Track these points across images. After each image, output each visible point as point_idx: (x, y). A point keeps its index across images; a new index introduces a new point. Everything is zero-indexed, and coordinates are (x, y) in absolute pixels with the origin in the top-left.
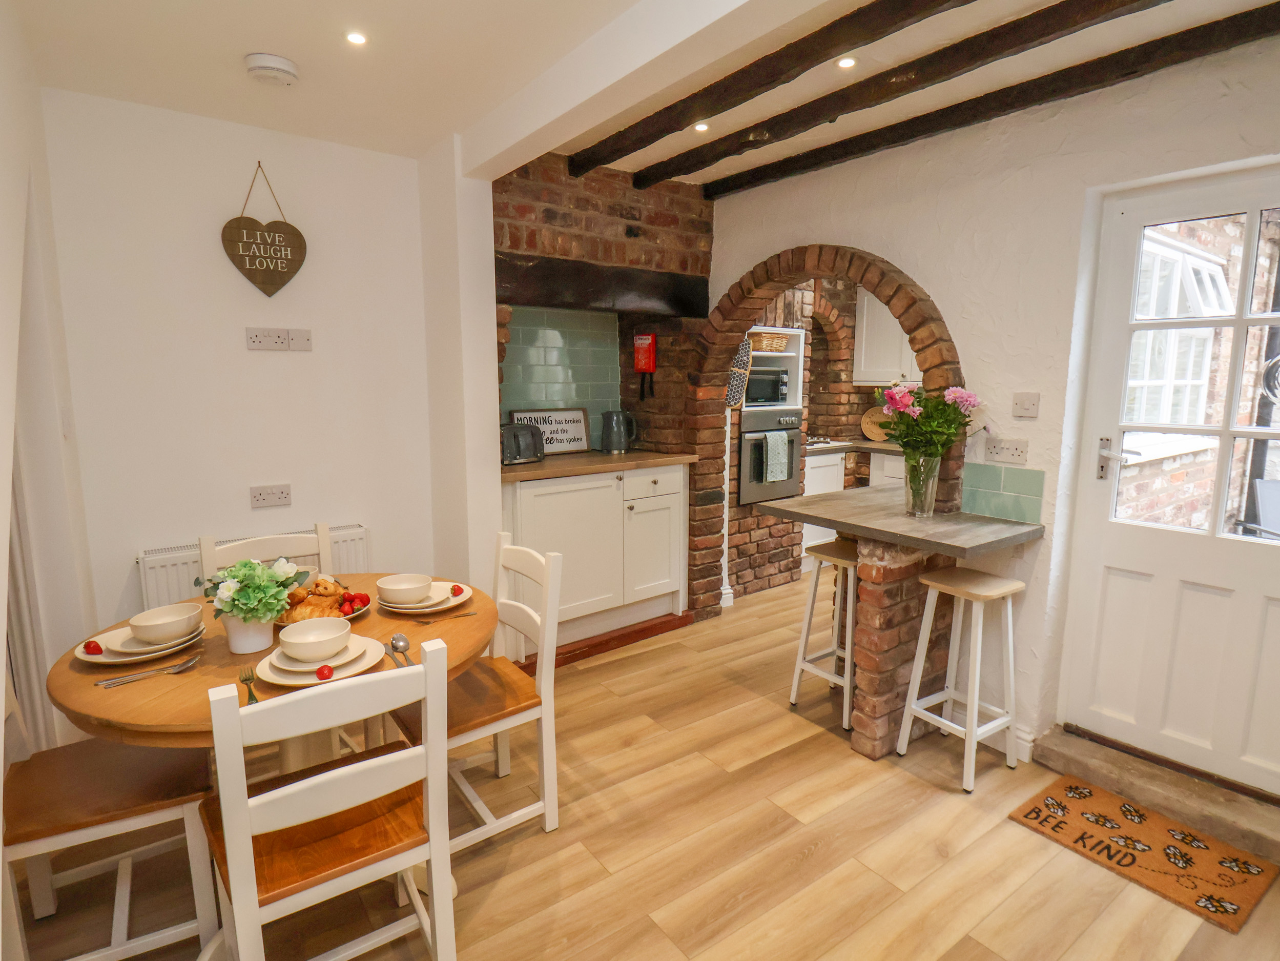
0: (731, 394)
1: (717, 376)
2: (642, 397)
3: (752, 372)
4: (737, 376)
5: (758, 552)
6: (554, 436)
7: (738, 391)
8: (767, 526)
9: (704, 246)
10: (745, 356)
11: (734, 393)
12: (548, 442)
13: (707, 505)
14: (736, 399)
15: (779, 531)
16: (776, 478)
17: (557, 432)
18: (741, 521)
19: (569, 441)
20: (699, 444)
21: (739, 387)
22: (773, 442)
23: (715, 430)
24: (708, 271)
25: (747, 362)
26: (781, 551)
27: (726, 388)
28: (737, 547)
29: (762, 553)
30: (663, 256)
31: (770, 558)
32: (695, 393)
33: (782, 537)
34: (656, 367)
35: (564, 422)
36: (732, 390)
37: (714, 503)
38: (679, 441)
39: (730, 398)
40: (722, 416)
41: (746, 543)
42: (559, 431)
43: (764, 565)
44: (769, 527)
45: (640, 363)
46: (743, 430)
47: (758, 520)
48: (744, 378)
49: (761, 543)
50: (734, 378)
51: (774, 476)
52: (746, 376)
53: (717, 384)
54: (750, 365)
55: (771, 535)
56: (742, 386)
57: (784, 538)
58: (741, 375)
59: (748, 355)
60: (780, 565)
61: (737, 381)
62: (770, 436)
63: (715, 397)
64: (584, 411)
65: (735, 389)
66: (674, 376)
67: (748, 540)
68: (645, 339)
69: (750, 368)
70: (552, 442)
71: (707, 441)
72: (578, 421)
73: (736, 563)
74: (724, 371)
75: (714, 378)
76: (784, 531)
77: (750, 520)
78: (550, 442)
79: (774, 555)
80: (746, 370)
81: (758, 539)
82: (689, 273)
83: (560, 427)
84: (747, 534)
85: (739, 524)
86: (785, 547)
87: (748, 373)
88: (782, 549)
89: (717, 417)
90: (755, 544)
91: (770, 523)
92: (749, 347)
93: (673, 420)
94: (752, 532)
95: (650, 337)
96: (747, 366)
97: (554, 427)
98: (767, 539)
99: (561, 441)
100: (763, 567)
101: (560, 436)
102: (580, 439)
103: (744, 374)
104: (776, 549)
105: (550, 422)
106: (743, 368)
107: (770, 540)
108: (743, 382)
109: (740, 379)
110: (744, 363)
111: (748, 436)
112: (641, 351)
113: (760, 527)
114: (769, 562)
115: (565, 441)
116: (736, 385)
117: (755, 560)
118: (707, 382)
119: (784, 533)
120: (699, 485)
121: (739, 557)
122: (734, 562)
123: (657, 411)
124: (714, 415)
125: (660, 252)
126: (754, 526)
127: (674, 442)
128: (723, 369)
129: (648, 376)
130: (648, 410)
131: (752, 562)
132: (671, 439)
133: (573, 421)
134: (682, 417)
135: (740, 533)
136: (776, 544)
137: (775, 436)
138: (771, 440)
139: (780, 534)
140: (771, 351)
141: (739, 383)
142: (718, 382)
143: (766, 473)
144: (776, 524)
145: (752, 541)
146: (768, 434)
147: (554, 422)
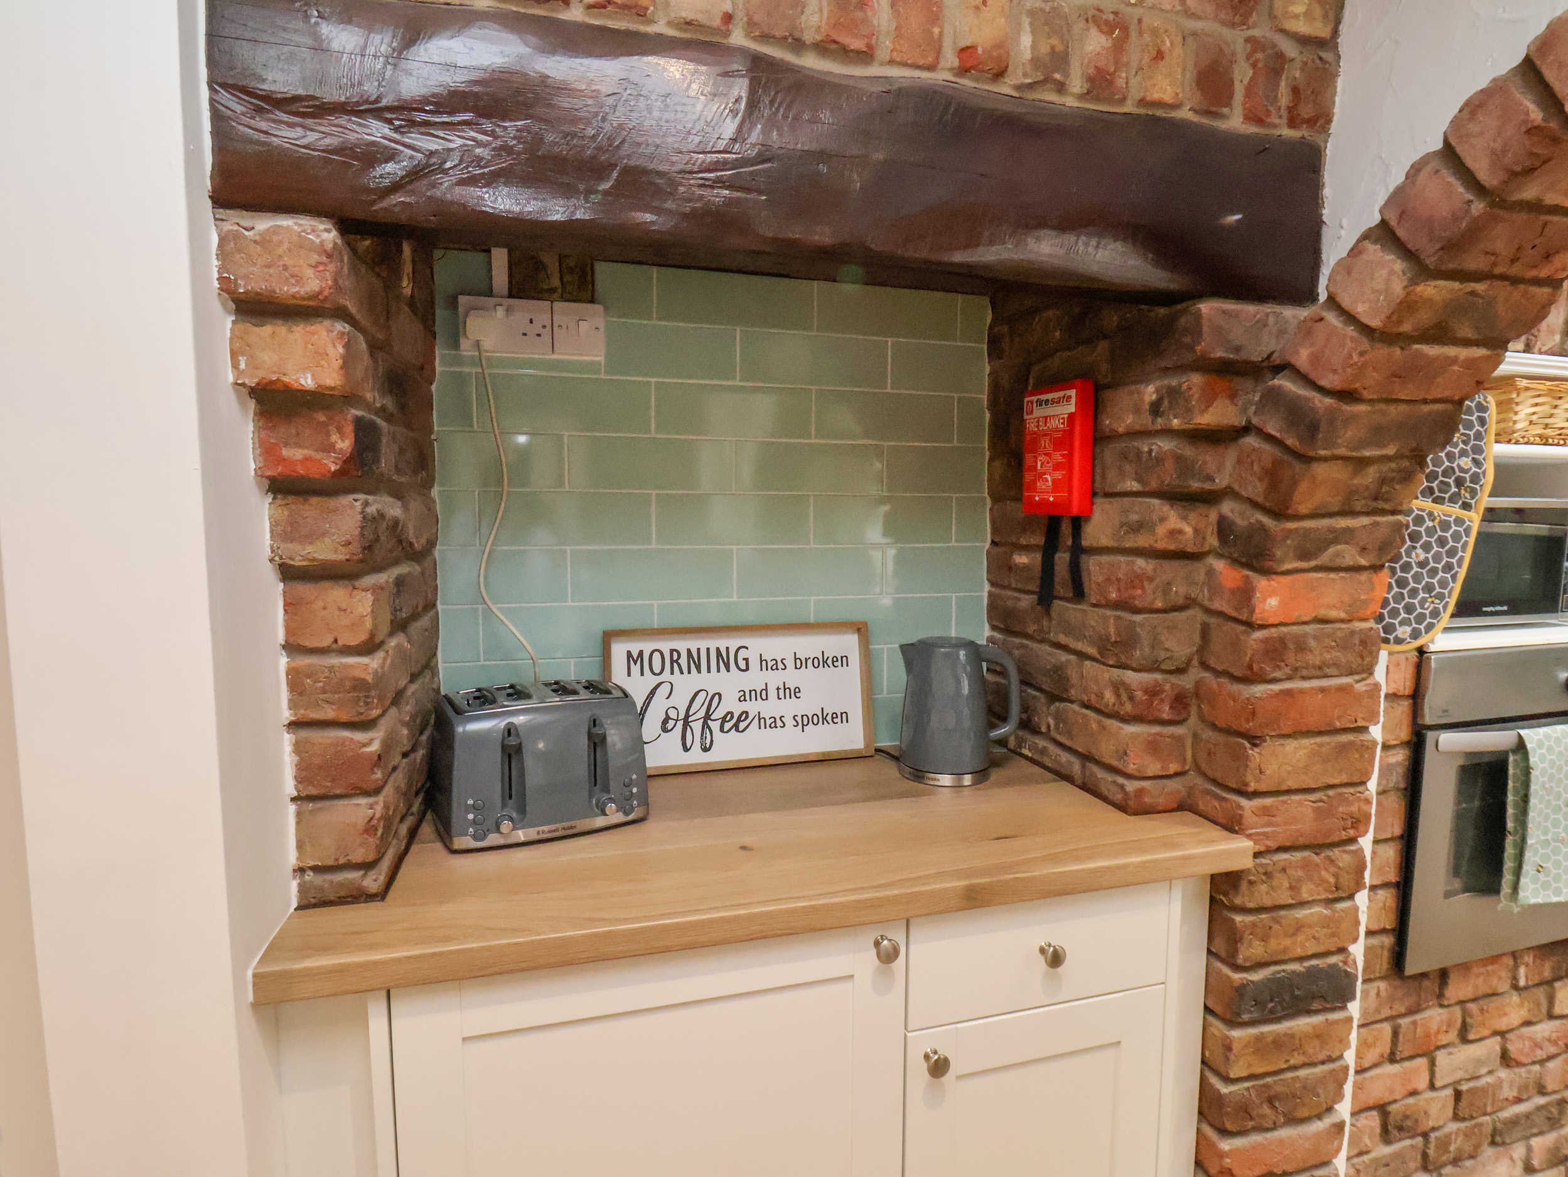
0: (1399, 597)
1: (1349, 531)
2: (1046, 597)
3: (1491, 514)
4: (1430, 532)
5: (1456, 1117)
6: (753, 707)
7: (1429, 588)
8: (1496, 1033)
9: (1307, 14)
10: (1463, 453)
11: (1414, 593)
12: (727, 726)
13: (1278, 1020)
14: (1420, 618)
15: (1537, 1045)
16: (1558, 892)
17: (762, 694)
18: (1404, 1022)
19: (804, 722)
20: (1256, 794)
21: (1433, 572)
22: (1552, 763)
23: (1325, 739)
24: (1322, 120)
25: (1475, 478)
26: (1540, 1108)
27: (1385, 576)
28: (1382, 1109)
29: (1472, 1118)
30: (1119, 48)
31: (1495, 1132)
32: (1245, 594)
33: (1542, 1062)
34: (1094, 494)
35: (790, 663)
36: (1402, 583)
37: (1309, 1012)
38: (1173, 768)
39: (1394, 613)
40: (1360, 687)
41: (1414, 1093)
42: (772, 693)
43: (1472, 1157)
44: (1502, 1034)
45: (1040, 484)
46: (1428, 720)
47: (1465, 1014)
48: (1456, 537)
49: (1470, 1090)
50: (1415, 536)
51: (1546, 886)
52: (1467, 532)
53: (1349, 561)
54: (1488, 488)
55: (1506, 1059)
56: (1448, 567)
57: (1551, 1065)
58: (1445, 526)
59: (1478, 450)
60: (1529, 1149)
61: (1427, 547)
62: (1540, 744)
63: (1333, 614)
64: (861, 629)
65: (1417, 578)
66: (1161, 530)
67: (1422, 1083)
68: (1057, 402)
69: (1485, 500)
70: (742, 726)
71: (1292, 784)
72: (841, 661)
73: (1375, 1161)
74: (1383, 512)
75: (1335, 541)
76: (1554, 1042)
77: (1434, 1017)
78: (736, 726)
79: (1514, 1122)
80: (1466, 506)
81: (1459, 1075)
82: (1235, 122)
83: (775, 679)
84: (1422, 1063)
85: (1395, 1033)
86: (1555, 1092)
87: (1474, 519)
88: (1541, 1101)
89: (1342, 689)
90: (1449, 1092)
91: (1503, 1024)
92: (1482, 421)
93: (1153, 692)
94: (1441, 1057)
95: (1073, 393)
96: (1473, 493)
97: (755, 679)
98: (1490, 1072)
99: (776, 723)
100: (1469, 1163)
101: (771, 708)
102: (844, 717)
103: (1459, 521)
104: (1518, 1100)
105: (742, 665)
106: (1453, 500)
107: (1503, 1073)
108: (1452, 553)
109: (1442, 542)
110: (1459, 482)
111: (1448, 739)
112: (1045, 443)
113: (1471, 1036)
114: (1493, 1143)
115: (789, 722)
116: (1422, 564)
117: (1444, 1144)
118: (1304, 555)
119: (1553, 1050)
120: (1252, 950)
121: (1386, 1135)
122: (1366, 1158)
123: (1092, 651)
124: (1325, 683)
125: (1107, 28)
126: (1453, 1036)
127: (1154, 768)
128: (1381, 505)
129: (1066, 528)
130: (1063, 639)
131: (1431, 1152)
132: (1138, 761)
133: (823, 662)
134: (1186, 682)
135: (1392, 1059)
136: (1524, 1088)
137: (1557, 740)
138: (1542, 759)
139: (1540, 1054)
140: (1545, 441)
141: (1437, 558)
142: (1349, 555)
143: (1518, 872)
144: (1528, 1023)
145: (1438, 1084)
146: (1532, 736)
147: (754, 663)
